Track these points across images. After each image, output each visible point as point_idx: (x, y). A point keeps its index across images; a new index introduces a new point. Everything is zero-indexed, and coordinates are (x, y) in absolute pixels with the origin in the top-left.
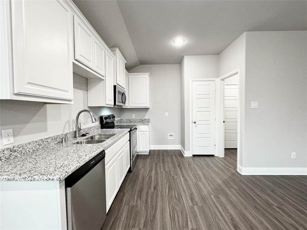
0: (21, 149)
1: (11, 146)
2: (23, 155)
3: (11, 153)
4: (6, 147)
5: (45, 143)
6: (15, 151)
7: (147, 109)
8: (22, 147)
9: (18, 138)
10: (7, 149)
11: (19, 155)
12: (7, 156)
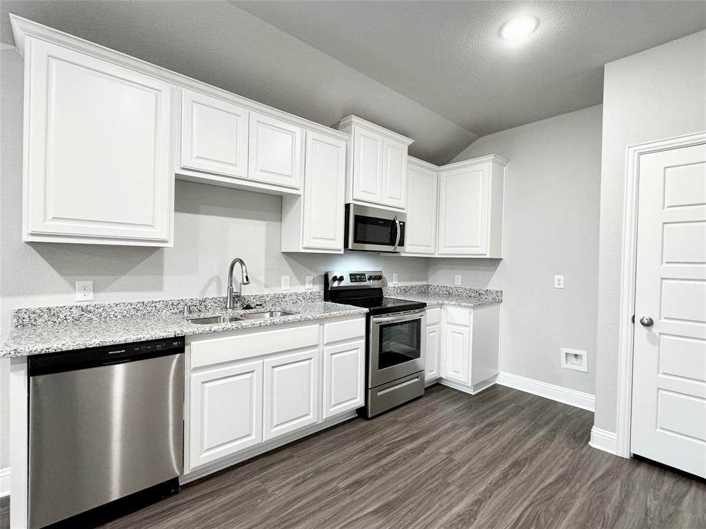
0: (100, 310)
1: (84, 304)
2: (103, 319)
3: (83, 313)
4: (78, 304)
5: (149, 309)
6: (90, 311)
7: (494, 262)
8: (102, 309)
9: (102, 295)
10: (77, 307)
11: (95, 319)
12: (76, 316)
